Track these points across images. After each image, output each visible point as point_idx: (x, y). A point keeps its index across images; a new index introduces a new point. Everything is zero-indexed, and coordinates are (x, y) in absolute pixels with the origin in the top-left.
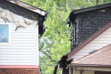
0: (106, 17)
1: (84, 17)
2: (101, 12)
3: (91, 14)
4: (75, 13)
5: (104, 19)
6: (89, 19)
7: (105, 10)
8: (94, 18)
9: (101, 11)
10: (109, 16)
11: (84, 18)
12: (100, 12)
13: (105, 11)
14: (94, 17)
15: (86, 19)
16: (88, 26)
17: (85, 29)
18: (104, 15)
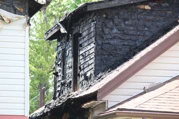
0: (153, 21)
1: (107, 18)
2: (141, 9)
3: (121, 13)
4: (89, 9)
5: (148, 24)
6: (117, 22)
7: (150, 6)
8: (127, 22)
9: (142, 7)
10: (158, 19)
11: (107, 21)
12: (139, 10)
13: (150, 8)
14: (128, 20)
15: (111, 23)
16: (114, 38)
17: (109, 43)
18: (148, 17)
